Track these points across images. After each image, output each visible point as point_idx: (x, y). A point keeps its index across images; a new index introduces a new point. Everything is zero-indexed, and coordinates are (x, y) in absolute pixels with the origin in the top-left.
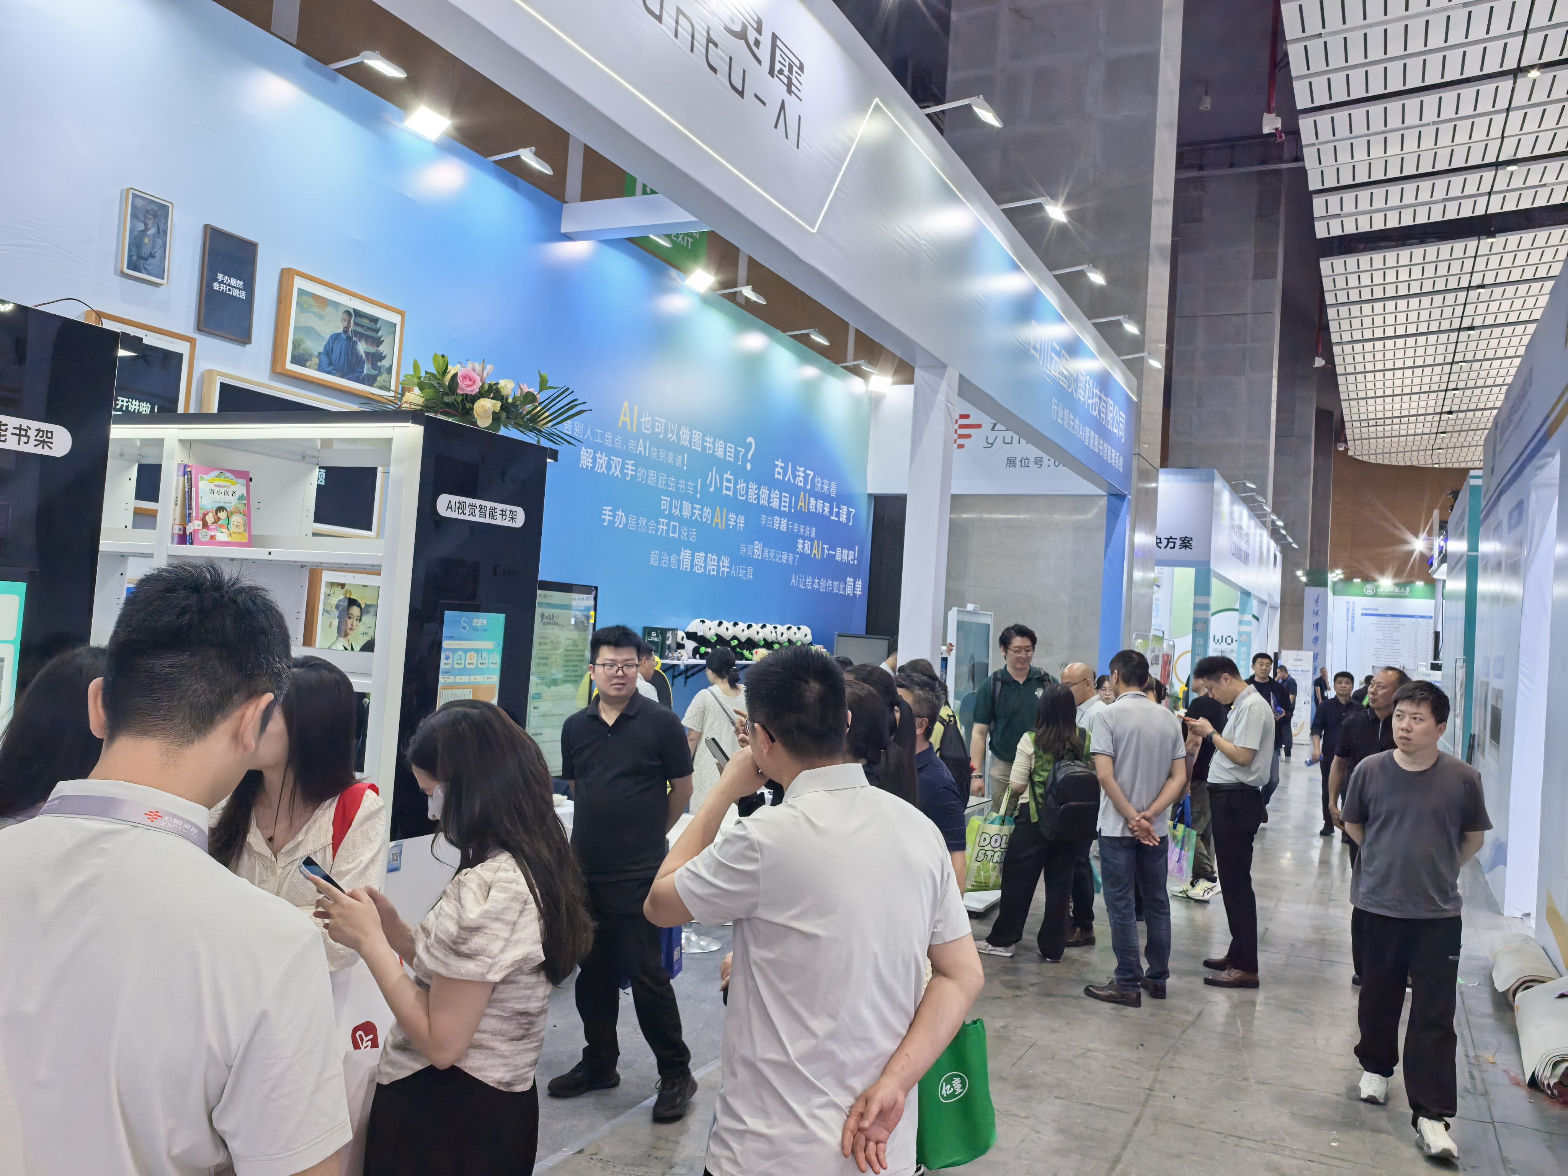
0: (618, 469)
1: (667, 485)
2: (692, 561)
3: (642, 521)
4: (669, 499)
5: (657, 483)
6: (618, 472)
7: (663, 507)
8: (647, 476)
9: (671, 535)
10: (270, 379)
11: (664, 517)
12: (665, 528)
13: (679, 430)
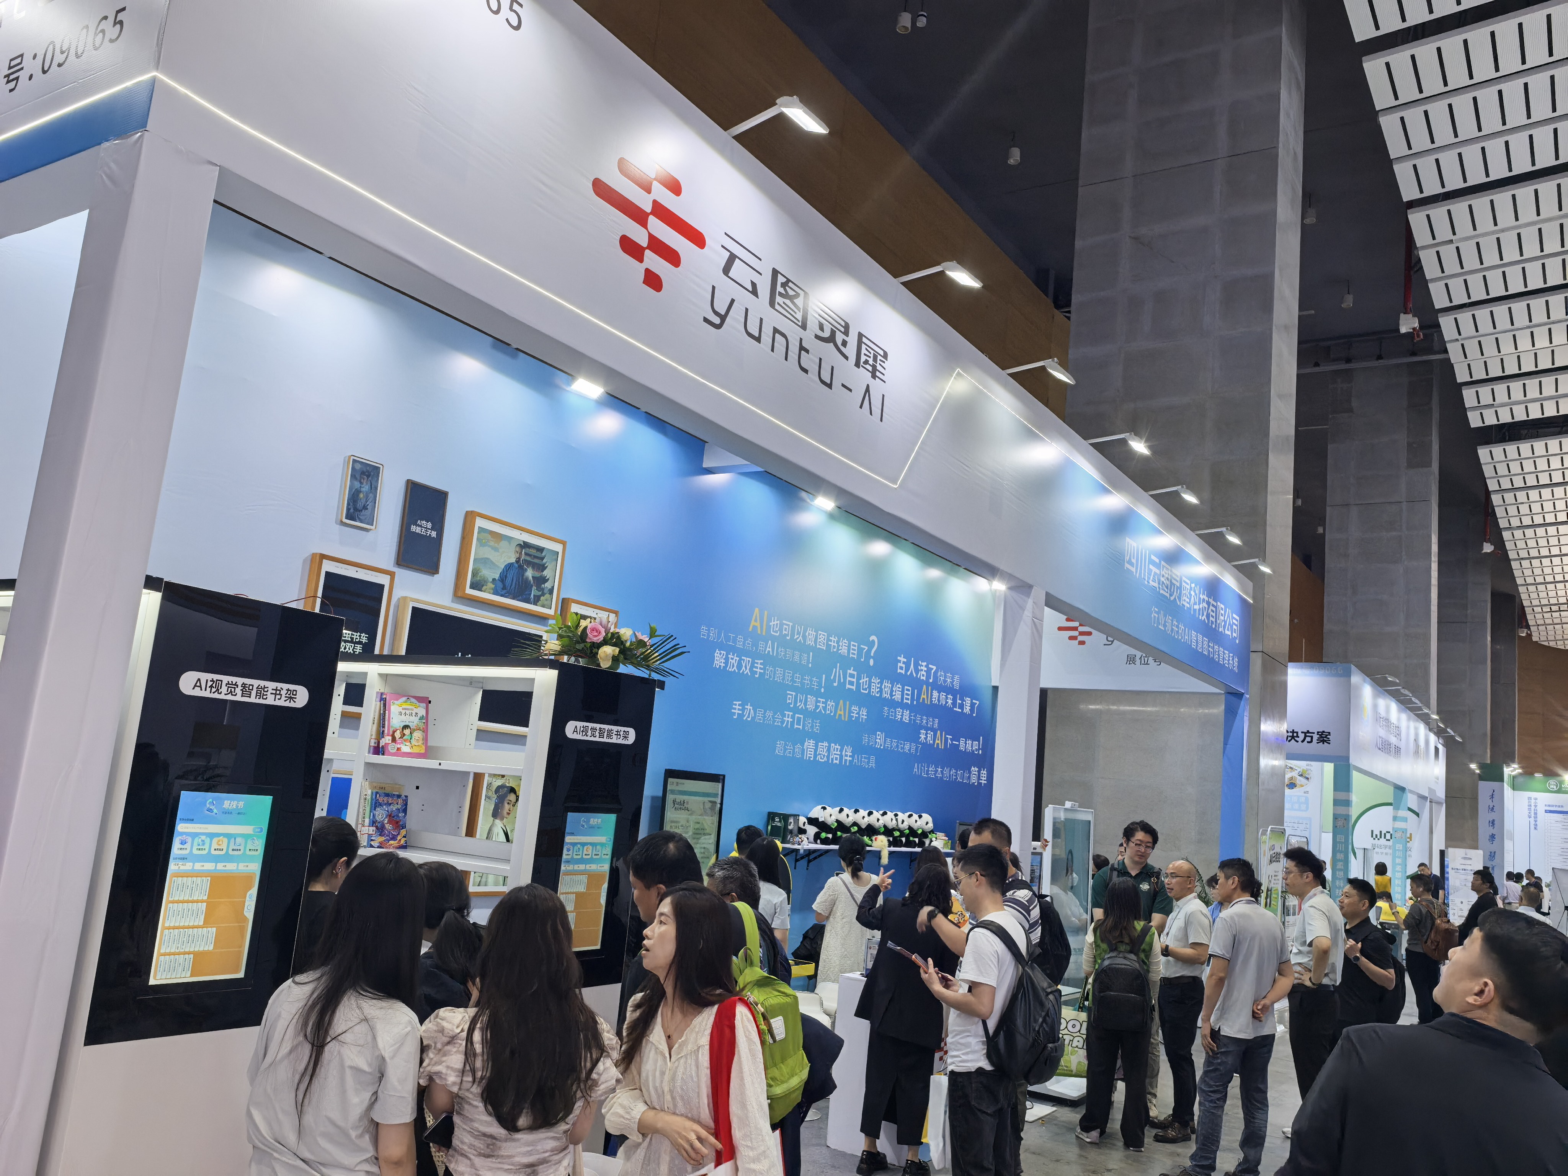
0: (748, 668)
1: (793, 681)
2: (816, 750)
3: (769, 714)
4: (794, 694)
5: (783, 679)
6: (748, 670)
7: (788, 701)
8: (775, 673)
9: (796, 726)
10: (452, 602)
11: (790, 710)
12: (790, 720)
13: (805, 631)
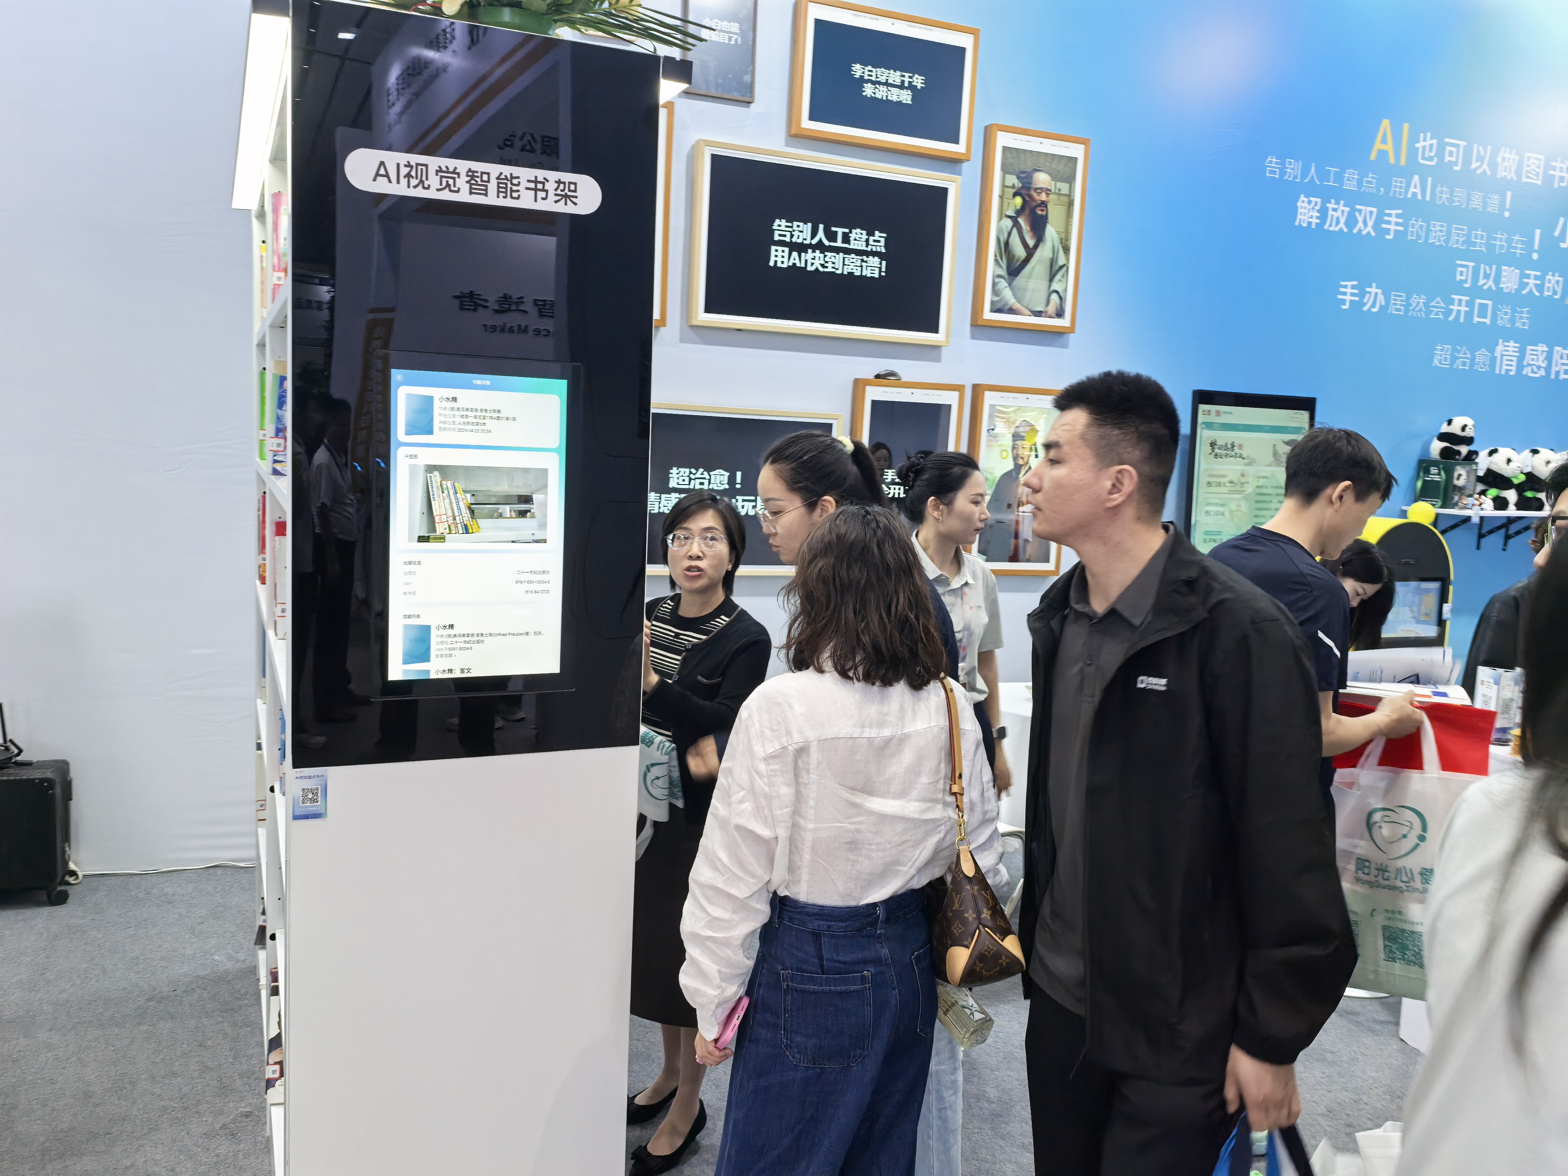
0: (1370, 224)
1: (1468, 242)
2: (1521, 359)
3: (1417, 301)
4: (1471, 264)
5: (1447, 241)
7: (1459, 278)
8: (1428, 231)
9: (1476, 319)
11: (1463, 292)
12: (1464, 308)
13: (1494, 154)
